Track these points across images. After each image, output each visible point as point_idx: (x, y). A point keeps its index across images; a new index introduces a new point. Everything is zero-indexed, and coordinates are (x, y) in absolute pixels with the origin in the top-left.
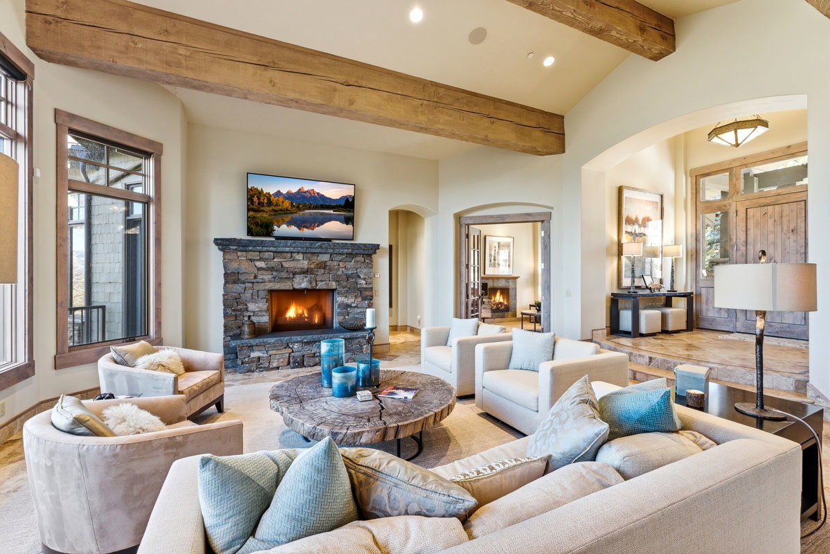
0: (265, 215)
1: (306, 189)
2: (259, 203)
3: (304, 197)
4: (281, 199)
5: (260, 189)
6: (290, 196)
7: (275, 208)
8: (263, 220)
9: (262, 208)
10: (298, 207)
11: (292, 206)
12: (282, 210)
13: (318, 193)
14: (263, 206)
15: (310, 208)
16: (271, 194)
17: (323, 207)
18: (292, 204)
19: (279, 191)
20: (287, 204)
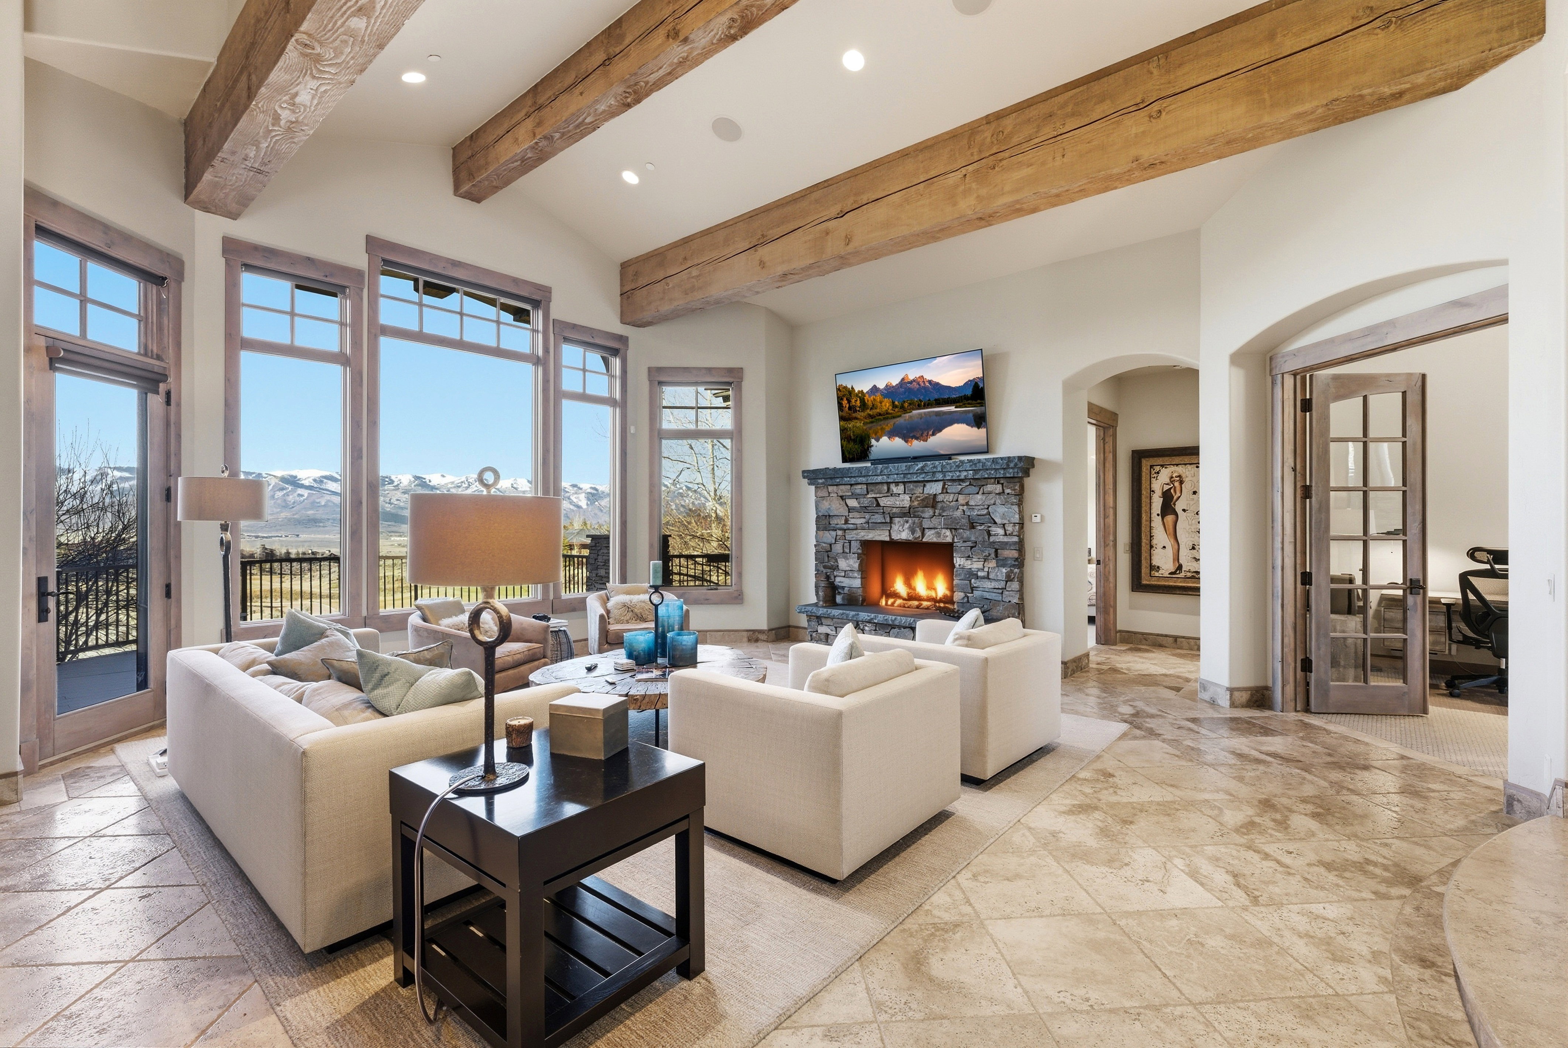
0: (858, 424)
1: (911, 377)
2: (850, 408)
3: (910, 390)
4: (878, 398)
5: (849, 387)
6: (890, 392)
7: (871, 413)
8: (858, 432)
9: (854, 415)
10: (902, 407)
11: (894, 406)
12: (880, 414)
13: (930, 382)
14: (855, 411)
15: (919, 407)
16: (865, 391)
17: (940, 402)
18: (893, 403)
19: (875, 386)
20: (887, 405)
